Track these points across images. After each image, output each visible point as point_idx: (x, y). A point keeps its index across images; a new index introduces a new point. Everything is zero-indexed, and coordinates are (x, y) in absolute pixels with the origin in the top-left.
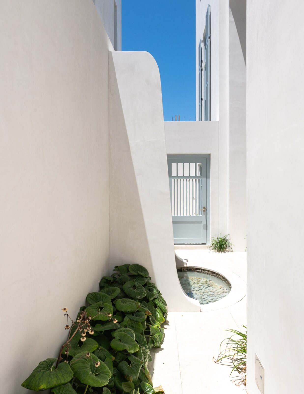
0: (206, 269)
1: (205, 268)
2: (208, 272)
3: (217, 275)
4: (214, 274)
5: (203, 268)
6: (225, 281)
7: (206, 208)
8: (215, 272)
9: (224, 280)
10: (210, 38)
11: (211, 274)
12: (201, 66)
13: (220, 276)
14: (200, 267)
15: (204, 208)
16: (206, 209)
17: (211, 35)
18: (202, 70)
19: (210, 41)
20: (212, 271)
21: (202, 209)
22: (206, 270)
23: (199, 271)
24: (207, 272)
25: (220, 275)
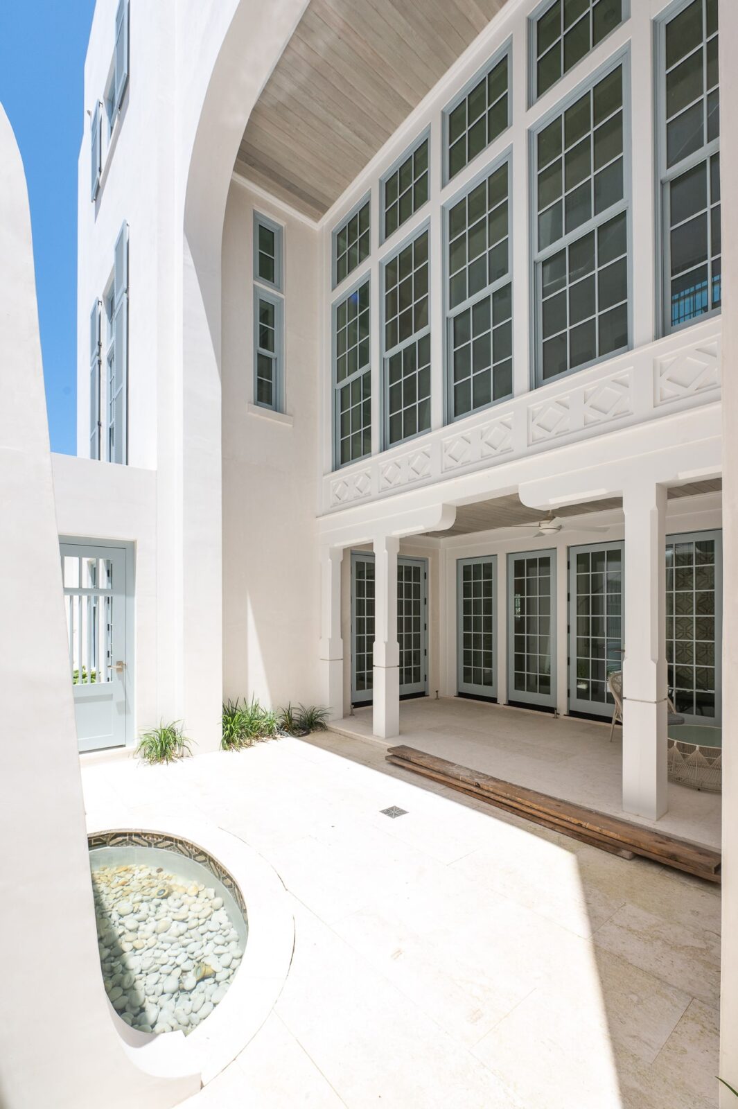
0: (144, 832)
1: (142, 830)
2: (150, 838)
3: (179, 845)
4: (169, 843)
5: (136, 829)
6: (205, 861)
7: (124, 663)
8: (172, 836)
9: (202, 858)
10: (127, 291)
11: (160, 842)
12: (99, 354)
13: (187, 848)
14: (126, 829)
15: (120, 663)
16: (124, 666)
17: (130, 286)
18: (100, 362)
19: (128, 299)
20: (163, 836)
21: (115, 667)
22: (145, 835)
23: (124, 840)
24: (148, 838)
25: (187, 843)
